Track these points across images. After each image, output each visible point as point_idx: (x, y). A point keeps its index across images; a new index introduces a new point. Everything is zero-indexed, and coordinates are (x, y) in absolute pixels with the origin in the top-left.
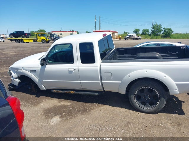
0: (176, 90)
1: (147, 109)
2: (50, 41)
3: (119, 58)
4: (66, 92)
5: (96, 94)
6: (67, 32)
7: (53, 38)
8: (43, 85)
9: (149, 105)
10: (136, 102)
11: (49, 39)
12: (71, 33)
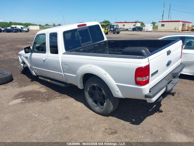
0: (117, 92)
1: (97, 108)
2: (109, 33)
3: (109, 51)
4: (46, 80)
5: (63, 85)
6: (130, 23)
7: (112, 29)
8: (33, 71)
9: (100, 104)
10: (89, 99)
11: (107, 30)
12: (134, 24)
